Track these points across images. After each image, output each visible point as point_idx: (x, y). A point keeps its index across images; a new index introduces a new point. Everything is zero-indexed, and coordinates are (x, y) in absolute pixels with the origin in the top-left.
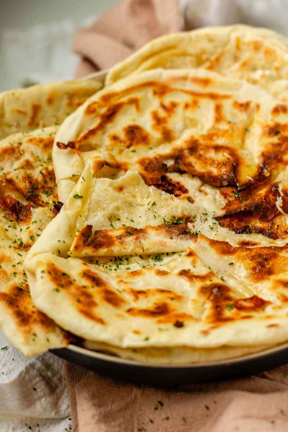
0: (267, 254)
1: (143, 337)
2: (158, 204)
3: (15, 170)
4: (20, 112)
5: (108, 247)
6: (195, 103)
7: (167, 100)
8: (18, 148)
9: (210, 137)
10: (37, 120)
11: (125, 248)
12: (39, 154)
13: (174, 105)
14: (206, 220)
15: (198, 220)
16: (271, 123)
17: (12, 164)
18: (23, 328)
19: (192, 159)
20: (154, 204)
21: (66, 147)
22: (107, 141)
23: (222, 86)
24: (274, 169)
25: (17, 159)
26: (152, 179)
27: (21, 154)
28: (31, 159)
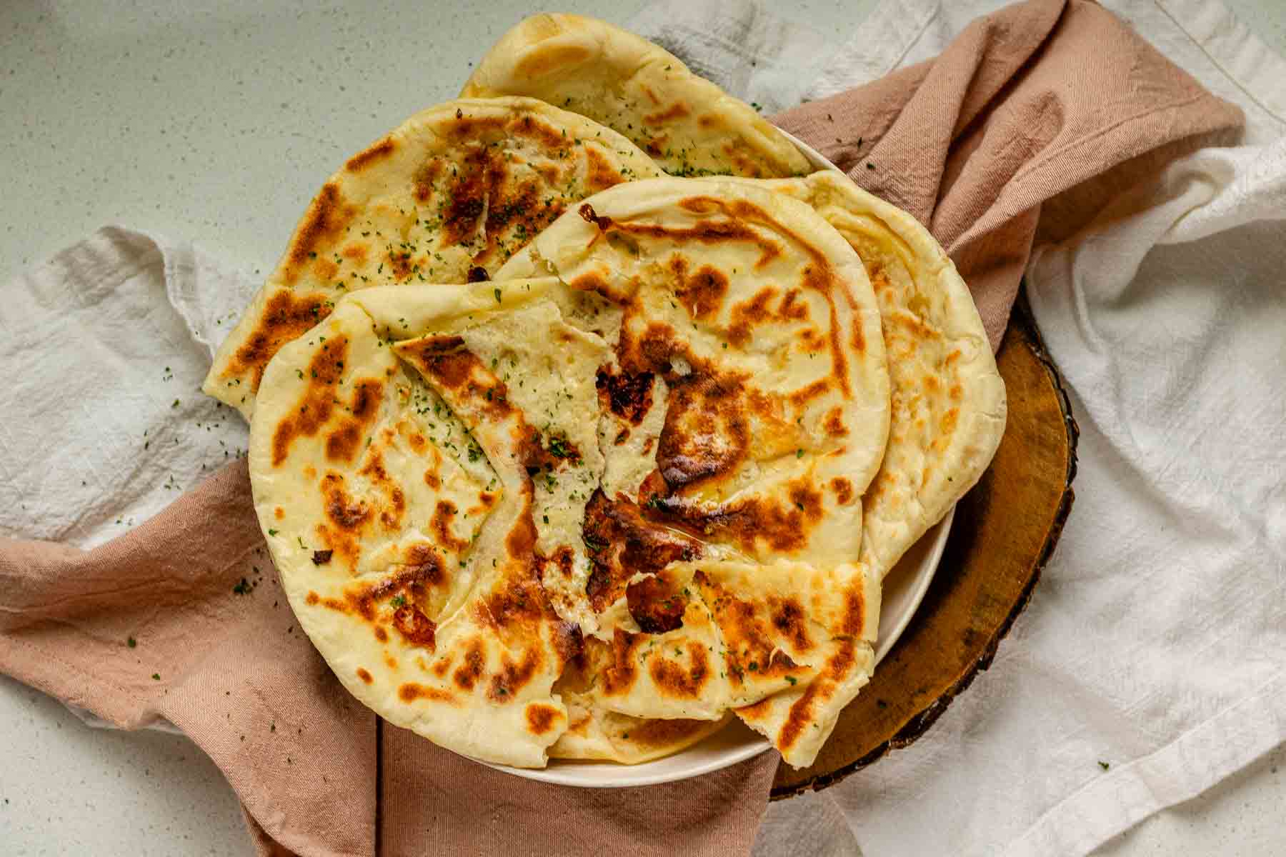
0: (532, 603)
1: (276, 525)
2: (574, 402)
3: (530, 165)
4: (651, 95)
5: (442, 382)
6: (819, 345)
7: (808, 298)
8: (569, 144)
9: (760, 404)
10: (664, 123)
11: (458, 405)
12: (579, 180)
13: (801, 314)
14: (585, 482)
15: (580, 470)
16: (816, 487)
17: (537, 154)
18: (236, 361)
19: (698, 401)
20: (570, 397)
21: (593, 217)
22: (664, 260)
23: (863, 375)
24: (727, 533)
25: (550, 156)
26: (631, 362)
27: (561, 155)
28: (561, 175)
